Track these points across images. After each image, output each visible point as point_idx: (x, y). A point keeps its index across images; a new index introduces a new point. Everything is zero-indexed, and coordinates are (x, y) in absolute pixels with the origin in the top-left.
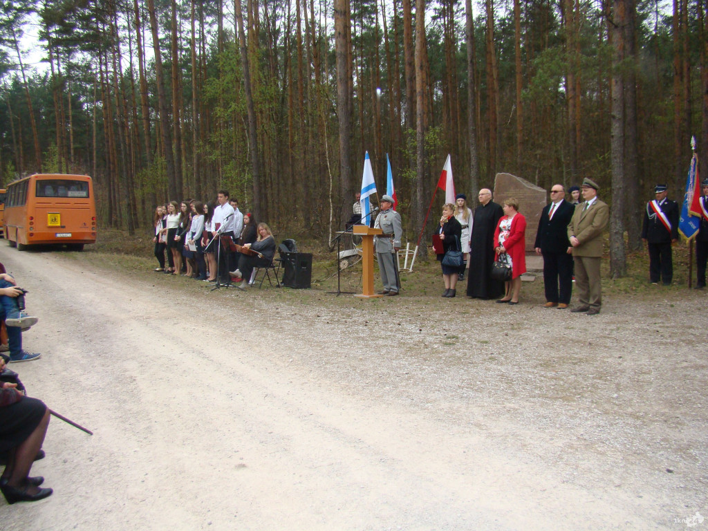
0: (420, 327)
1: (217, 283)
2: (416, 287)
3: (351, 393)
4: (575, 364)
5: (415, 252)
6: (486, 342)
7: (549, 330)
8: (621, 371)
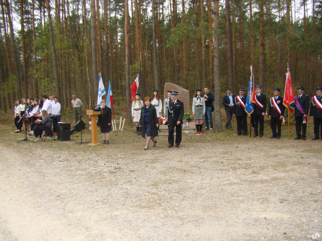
0: (106, 162)
2: (121, 139)
3: (36, 206)
4: (170, 183)
5: (124, 121)
6: (133, 171)
7: (169, 163)
8: (191, 188)
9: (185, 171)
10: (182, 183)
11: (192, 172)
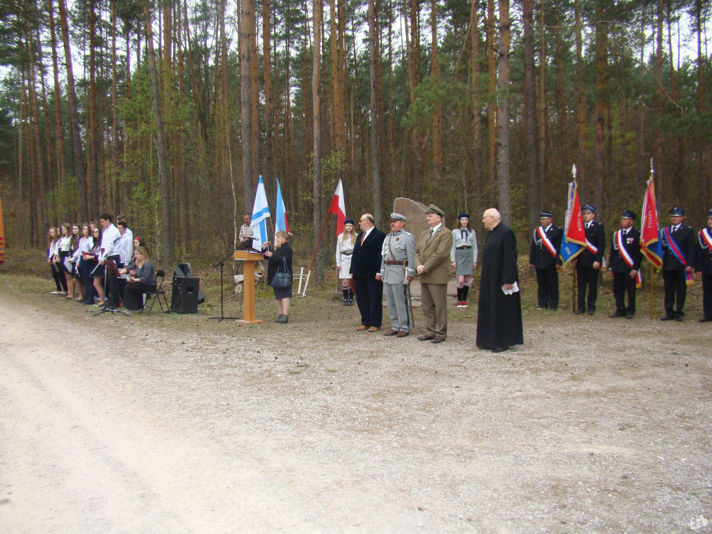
0: (278, 355)
1: (103, 307)
2: (303, 312)
3: (158, 425)
4: (407, 394)
5: (308, 278)
6: (334, 371)
7: (405, 358)
8: (449, 402)
9: (436, 372)
10: (431, 393)
11: (450, 376)
